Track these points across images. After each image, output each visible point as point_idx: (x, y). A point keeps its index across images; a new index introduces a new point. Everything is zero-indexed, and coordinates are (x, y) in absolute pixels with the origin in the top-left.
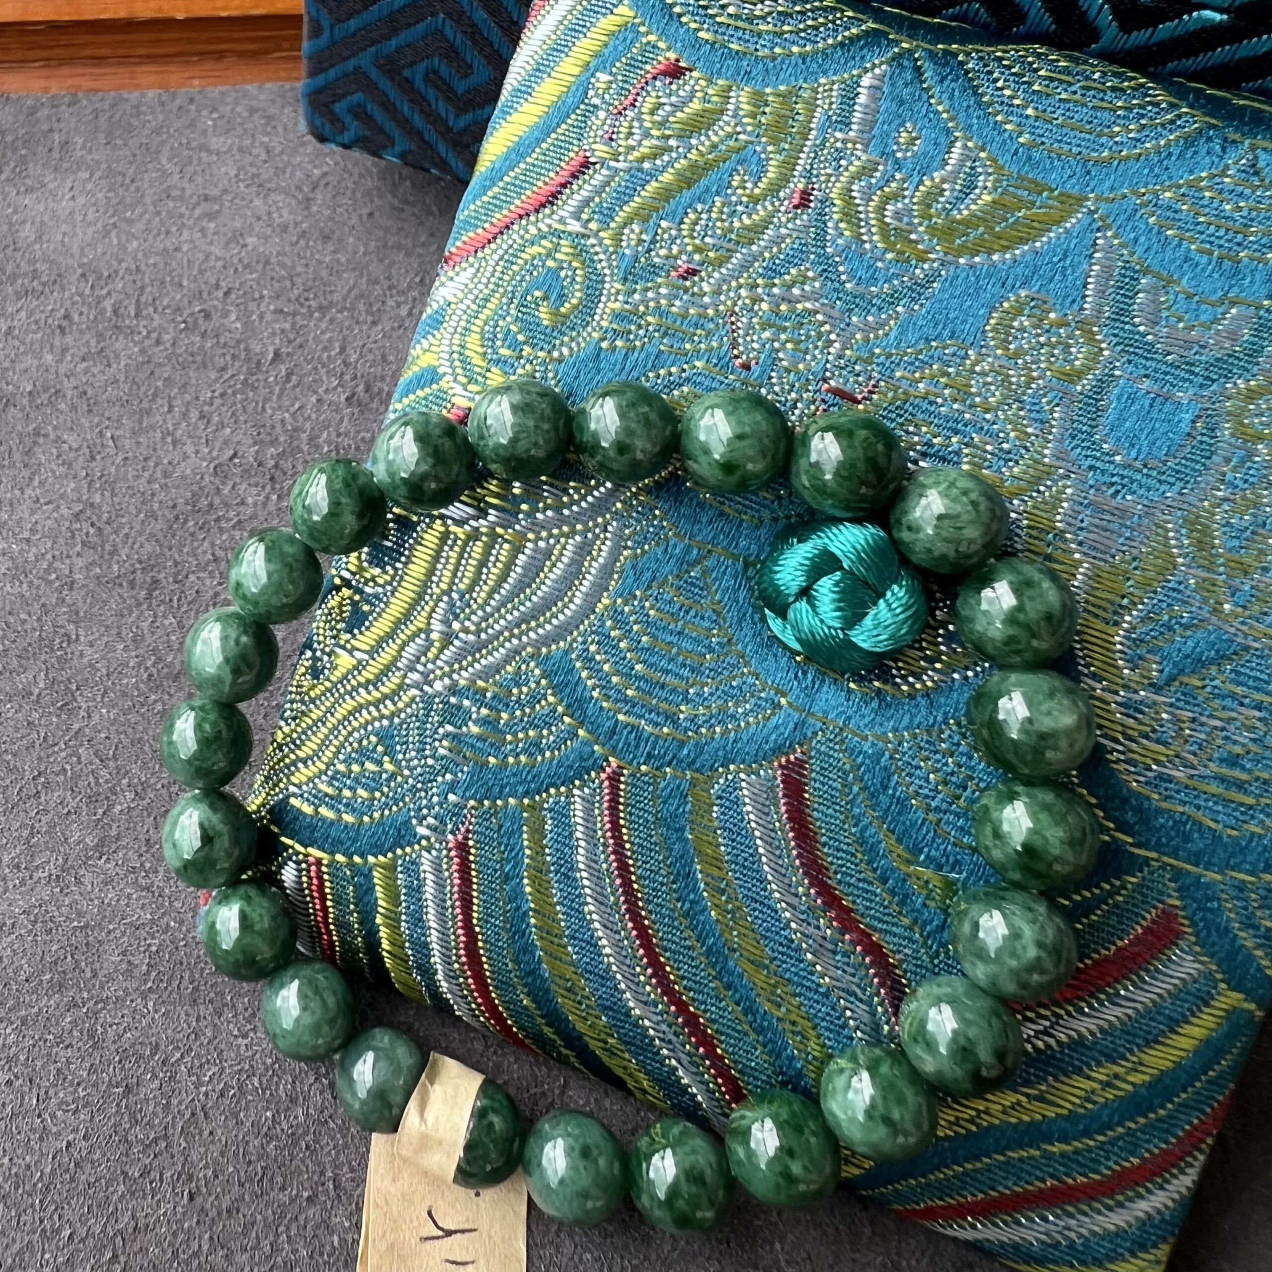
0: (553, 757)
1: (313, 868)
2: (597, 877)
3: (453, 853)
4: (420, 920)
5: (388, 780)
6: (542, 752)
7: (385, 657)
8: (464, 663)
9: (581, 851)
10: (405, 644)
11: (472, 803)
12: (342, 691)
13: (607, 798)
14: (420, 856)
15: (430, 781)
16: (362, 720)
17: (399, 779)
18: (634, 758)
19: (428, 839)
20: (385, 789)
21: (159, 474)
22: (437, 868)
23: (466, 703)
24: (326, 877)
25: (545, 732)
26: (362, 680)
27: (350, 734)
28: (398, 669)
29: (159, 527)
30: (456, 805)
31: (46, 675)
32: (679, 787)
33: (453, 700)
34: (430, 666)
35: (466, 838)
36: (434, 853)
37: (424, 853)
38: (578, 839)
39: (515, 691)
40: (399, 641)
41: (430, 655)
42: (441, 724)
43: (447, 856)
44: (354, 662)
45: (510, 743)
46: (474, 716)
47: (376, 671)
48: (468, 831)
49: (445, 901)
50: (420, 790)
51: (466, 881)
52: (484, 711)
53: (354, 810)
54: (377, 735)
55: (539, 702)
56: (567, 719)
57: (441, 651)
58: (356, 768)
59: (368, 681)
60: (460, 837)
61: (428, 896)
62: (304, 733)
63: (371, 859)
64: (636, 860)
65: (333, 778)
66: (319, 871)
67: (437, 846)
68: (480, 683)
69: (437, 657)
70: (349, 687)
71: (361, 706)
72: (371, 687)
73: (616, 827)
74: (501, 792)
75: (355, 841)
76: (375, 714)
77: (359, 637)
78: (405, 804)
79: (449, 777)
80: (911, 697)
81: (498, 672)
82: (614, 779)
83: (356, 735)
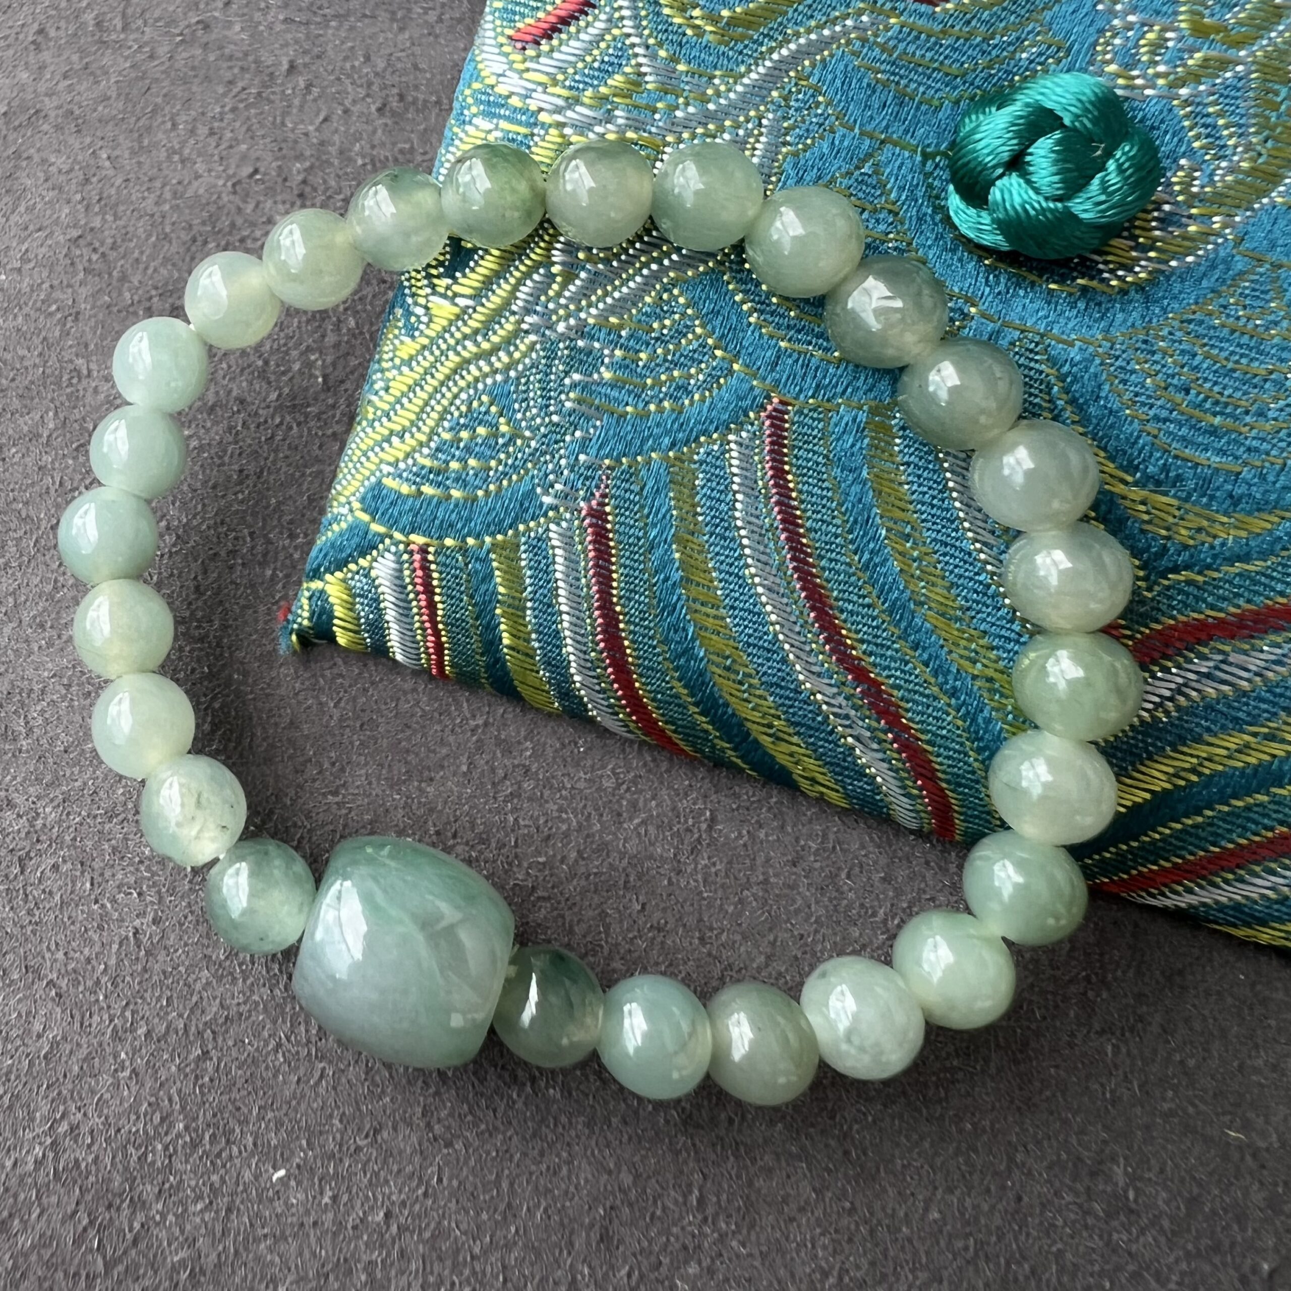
0: (703, 400)
1: (417, 557)
2: (760, 535)
3: (587, 521)
4: (550, 605)
5: (506, 445)
6: (689, 393)
7: (495, 300)
8: (593, 298)
9: (738, 506)
10: (520, 282)
11: (607, 462)
12: (444, 347)
13: (768, 440)
14: (548, 530)
15: (556, 442)
16: (470, 378)
17: (519, 442)
18: (801, 391)
19: (556, 508)
20: (502, 456)
21: (168, 195)
22: (568, 543)
23: (597, 345)
24: (433, 567)
25: (693, 371)
26: (467, 330)
27: (456, 396)
28: (514, 313)
29: (174, 249)
30: (589, 468)
31: (56, 414)
32: (854, 420)
33: (580, 343)
34: (551, 306)
35: (604, 505)
36: (564, 524)
37: (552, 527)
38: (735, 492)
39: (656, 325)
40: (512, 281)
41: (551, 293)
42: (567, 373)
43: (580, 527)
44: (456, 310)
45: (652, 388)
46: (607, 360)
47: (483, 318)
48: (604, 496)
49: (578, 579)
50: (544, 453)
51: (603, 554)
52: (618, 353)
53: (465, 484)
54: (490, 394)
55: (685, 335)
56: (718, 353)
57: (564, 286)
58: (464, 434)
59: (476, 332)
60: (594, 503)
61: (558, 575)
62: (398, 401)
63: (488, 539)
64: (805, 511)
65: (438, 450)
66: (424, 559)
67: (568, 516)
68: (613, 320)
69: (559, 295)
70: (452, 342)
71: (468, 362)
72: (479, 338)
73: (779, 474)
74: (642, 445)
75: (469, 520)
76: (486, 369)
77: (461, 280)
78: (527, 471)
79: (578, 434)
80: (1123, 292)
81: (635, 304)
82: (777, 418)
83: (464, 396)
